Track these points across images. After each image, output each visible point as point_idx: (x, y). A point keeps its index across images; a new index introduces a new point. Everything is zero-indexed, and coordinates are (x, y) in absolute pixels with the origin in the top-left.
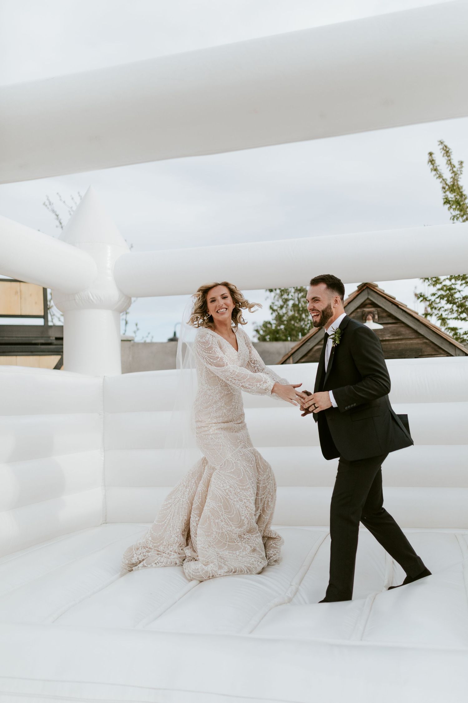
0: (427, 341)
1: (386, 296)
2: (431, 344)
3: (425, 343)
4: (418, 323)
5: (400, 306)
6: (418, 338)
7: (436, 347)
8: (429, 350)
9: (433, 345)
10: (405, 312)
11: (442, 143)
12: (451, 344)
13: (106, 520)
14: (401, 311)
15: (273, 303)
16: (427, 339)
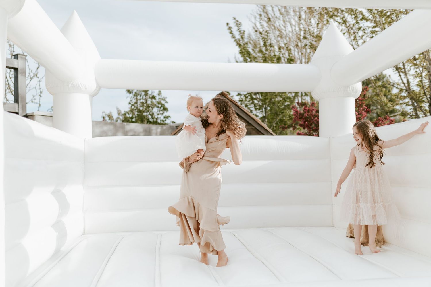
0: (253, 127)
1: (233, 101)
2: (255, 129)
3: (252, 128)
4: (249, 117)
5: (240, 107)
6: (249, 126)
7: (258, 131)
8: (254, 132)
9: (256, 130)
10: (242, 110)
11: (235, 19)
12: (266, 130)
13: (84, 233)
14: (240, 110)
15: (131, 101)
16: (253, 126)
